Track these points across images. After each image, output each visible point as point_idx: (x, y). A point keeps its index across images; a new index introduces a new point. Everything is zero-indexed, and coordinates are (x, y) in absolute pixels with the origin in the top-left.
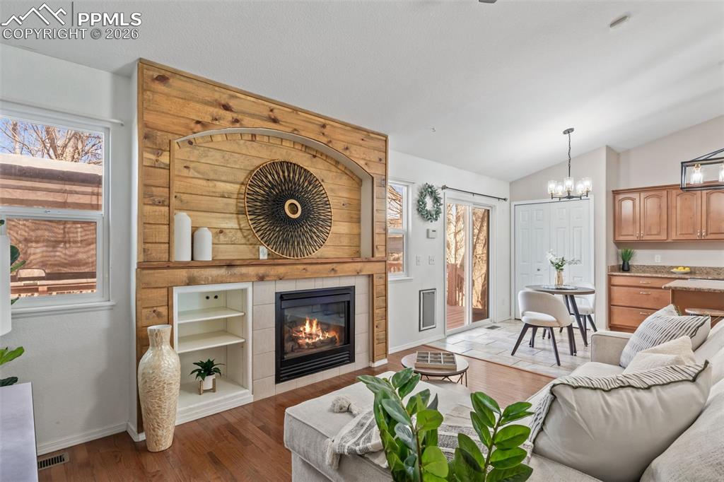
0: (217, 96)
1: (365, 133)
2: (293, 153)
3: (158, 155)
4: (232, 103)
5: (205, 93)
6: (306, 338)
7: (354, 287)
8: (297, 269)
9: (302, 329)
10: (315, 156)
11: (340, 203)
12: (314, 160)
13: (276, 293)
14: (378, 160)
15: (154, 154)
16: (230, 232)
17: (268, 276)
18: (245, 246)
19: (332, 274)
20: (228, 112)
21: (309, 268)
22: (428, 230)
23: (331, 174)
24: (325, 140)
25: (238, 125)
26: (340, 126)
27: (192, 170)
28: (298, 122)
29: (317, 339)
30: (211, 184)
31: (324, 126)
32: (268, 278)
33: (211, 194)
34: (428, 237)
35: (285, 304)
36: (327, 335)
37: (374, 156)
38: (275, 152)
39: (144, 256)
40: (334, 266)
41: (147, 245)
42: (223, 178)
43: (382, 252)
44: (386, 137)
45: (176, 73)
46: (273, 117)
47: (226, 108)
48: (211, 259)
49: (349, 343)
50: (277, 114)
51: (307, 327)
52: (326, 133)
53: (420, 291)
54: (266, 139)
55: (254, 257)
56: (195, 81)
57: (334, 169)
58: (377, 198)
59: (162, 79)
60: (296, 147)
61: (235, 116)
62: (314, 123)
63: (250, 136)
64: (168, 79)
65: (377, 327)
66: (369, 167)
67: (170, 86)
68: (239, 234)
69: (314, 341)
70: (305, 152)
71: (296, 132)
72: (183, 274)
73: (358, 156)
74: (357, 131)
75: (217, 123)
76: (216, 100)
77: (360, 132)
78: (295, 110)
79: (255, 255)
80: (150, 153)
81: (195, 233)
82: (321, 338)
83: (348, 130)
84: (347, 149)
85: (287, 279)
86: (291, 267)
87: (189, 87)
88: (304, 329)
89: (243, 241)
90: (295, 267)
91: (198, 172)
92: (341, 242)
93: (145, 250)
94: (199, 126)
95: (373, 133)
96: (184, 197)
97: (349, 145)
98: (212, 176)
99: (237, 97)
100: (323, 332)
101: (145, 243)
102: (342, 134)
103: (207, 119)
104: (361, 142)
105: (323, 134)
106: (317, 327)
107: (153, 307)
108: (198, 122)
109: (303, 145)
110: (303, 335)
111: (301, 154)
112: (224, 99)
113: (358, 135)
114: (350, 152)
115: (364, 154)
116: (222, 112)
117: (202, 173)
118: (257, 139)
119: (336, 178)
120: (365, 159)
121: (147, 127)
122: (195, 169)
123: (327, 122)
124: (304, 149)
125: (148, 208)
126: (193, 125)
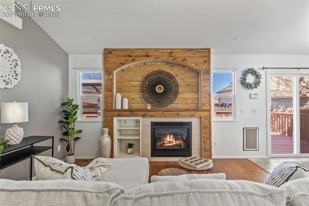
0: (127, 53)
1: (196, 50)
2: (162, 66)
3: (109, 76)
4: (132, 54)
5: (123, 53)
6: (167, 144)
7: (191, 122)
8: (159, 113)
9: (165, 139)
10: (172, 66)
11: (187, 84)
12: (172, 67)
13: (151, 122)
14: (204, 62)
15: (108, 76)
16: (136, 99)
17: (146, 115)
18: (142, 104)
19: (177, 116)
20: (131, 58)
21: (165, 113)
22: (250, 94)
23: (181, 72)
24: (172, 58)
25: (134, 61)
26: (180, 51)
27: (124, 79)
28: (159, 54)
29: (173, 144)
30: (130, 83)
31: (171, 53)
32: (146, 116)
33: (130, 86)
34: (250, 98)
35: (155, 127)
36: (177, 142)
37: (201, 60)
38: (154, 68)
39: (105, 107)
40: (178, 112)
41: (107, 104)
42: (134, 80)
43: (207, 106)
44: (209, 49)
45: (114, 50)
46: (148, 55)
47: (130, 56)
48: (128, 108)
49: (188, 148)
50: (149, 54)
51: (168, 138)
52: (172, 56)
53: (244, 128)
54: (150, 63)
55: (145, 108)
56: (120, 51)
57: (183, 70)
58: (203, 80)
59: (110, 53)
60: (163, 64)
61: (133, 58)
62: (167, 53)
63: (143, 63)
64: (111, 52)
65: (204, 143)
66: (198, 66)
67: (112, 54)
68: (140, 100)
69: (171, 145)
70: (167, 65)
71: (158, 58)
72: (116, 113)
73: (191, 62)
74: (190, 51)
75: (127, 62)
76: (126, 55)
77: (192, 51)
78: (157, 50)
79: (146, 107)
80: (107, 76)
81: (123, 100)
82: (174, 143)
83: (186, 51)
84: (184, 60)
85: (155, 117)
86: (156, 112)
87: (118, 53)
88: (167, 139)
89: (141, 102)
90: (158, 112)
91: (125, 79)
92: (187, 102)
93: (105, 105)
94: (121, 64)
95: (200, 49)
96: (122, 88)
97: (186, 58)
98: (130, 80)
99: (133, 51)
100: (175, 141)
101: (105, 103)
102: (181, 54)
103: (124, 62)
104: (193, 55)
105: (171, 56)
106: (173, 138)
107: (107, 123)
108: (121, 63)
109: (166, 62)
110: (166, 142)
111: (166, 66)
112: (129, 53)
113: (191, 52)
114: (186, 61)
115: (195, 60)
116: (128, 58)
117: (127, 80)
118: (146, 64)
119: (184, 73)
120: (195, 63)
121: (106, 68)
122: (124, 78)
123: (173, 51)
124: (167, 64)
125: (106, 93)
126: (119, 65)
